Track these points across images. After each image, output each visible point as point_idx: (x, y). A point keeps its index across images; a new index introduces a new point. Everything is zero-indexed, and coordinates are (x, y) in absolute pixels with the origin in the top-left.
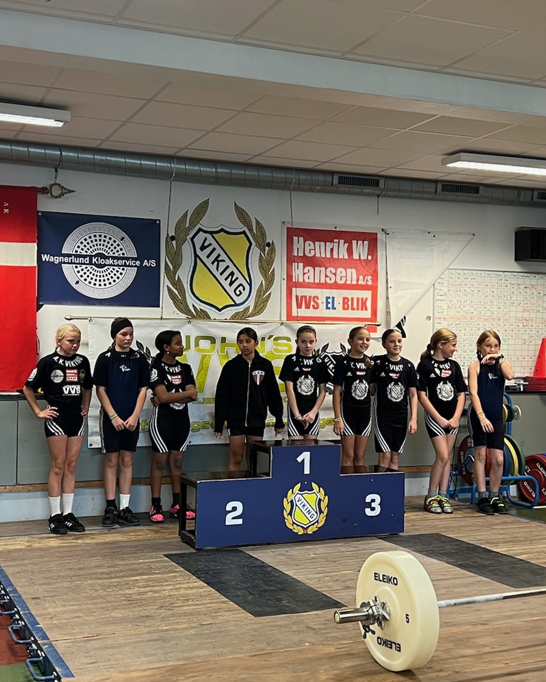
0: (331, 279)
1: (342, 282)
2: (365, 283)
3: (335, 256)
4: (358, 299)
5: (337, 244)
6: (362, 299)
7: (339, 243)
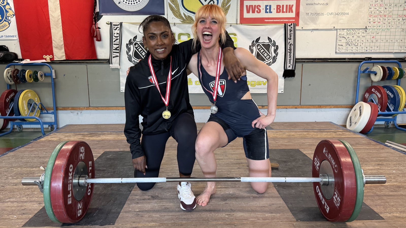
4: (287, 6)
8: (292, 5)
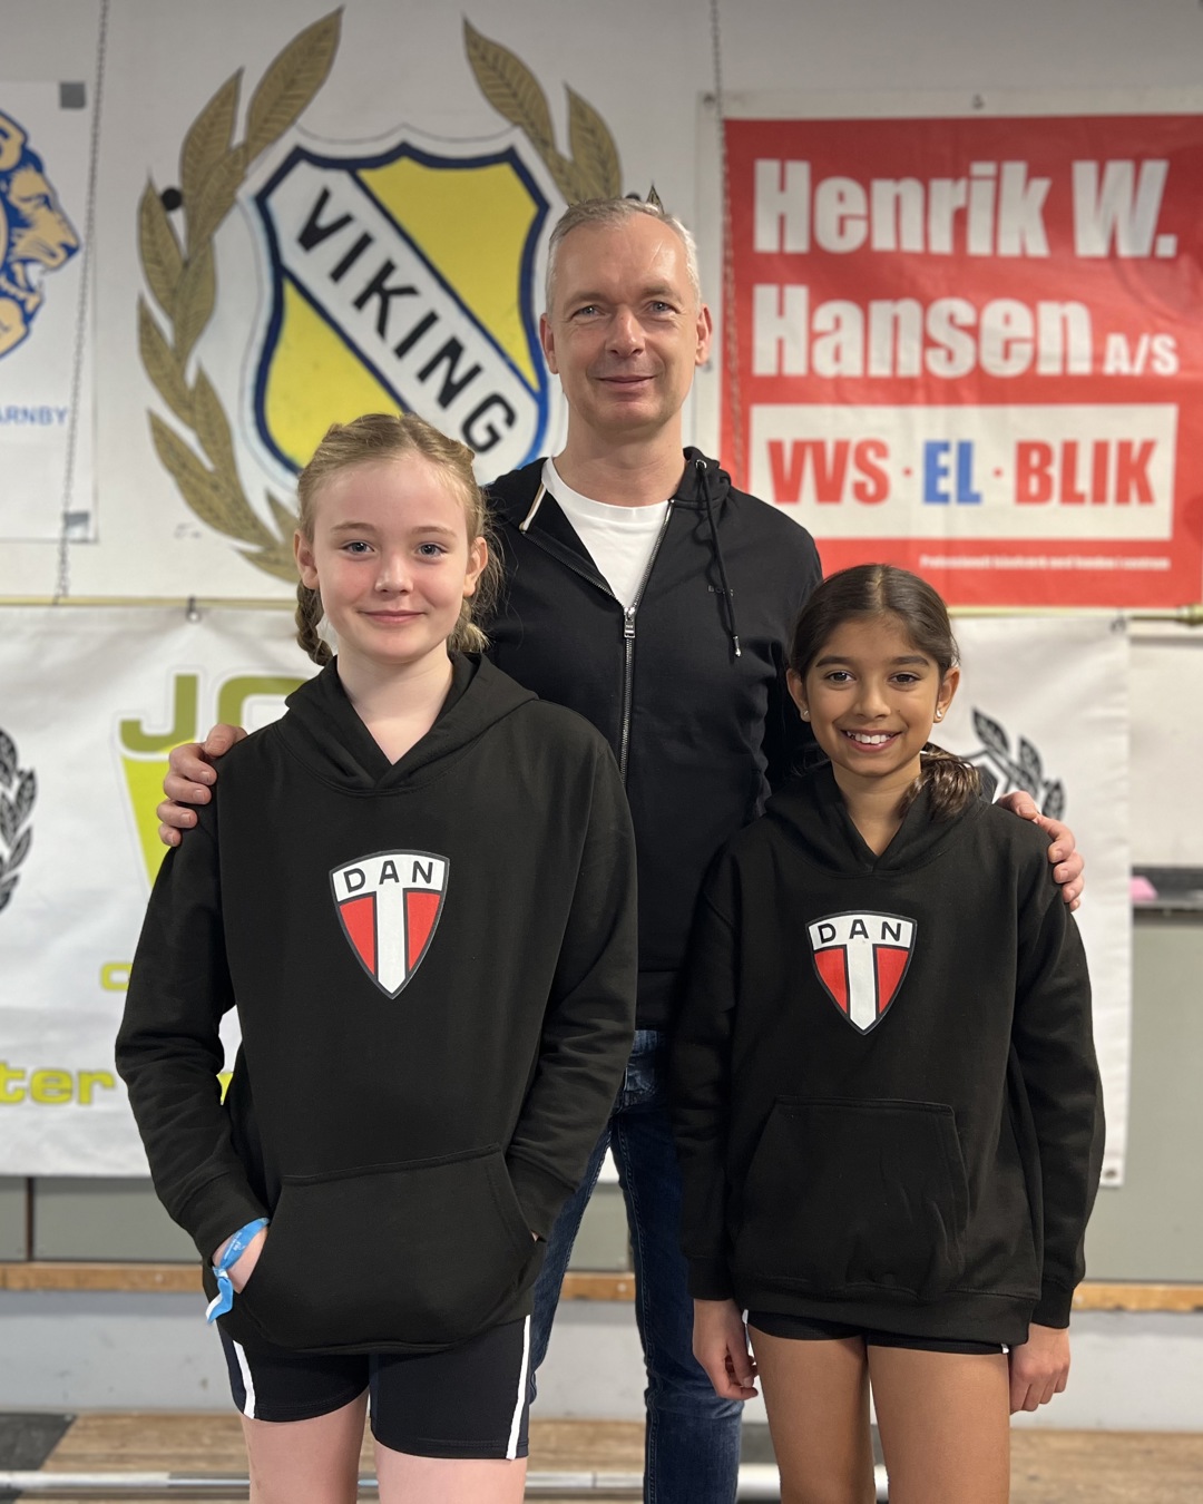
0: (950, 356)
1: (1014, 368)
2: (1138, 369)
3: (978, 245)
4: (1101, 449)
5: (989, 186)
6: (1125, 447)
7: (998, 178)
8: (1148, 447)
